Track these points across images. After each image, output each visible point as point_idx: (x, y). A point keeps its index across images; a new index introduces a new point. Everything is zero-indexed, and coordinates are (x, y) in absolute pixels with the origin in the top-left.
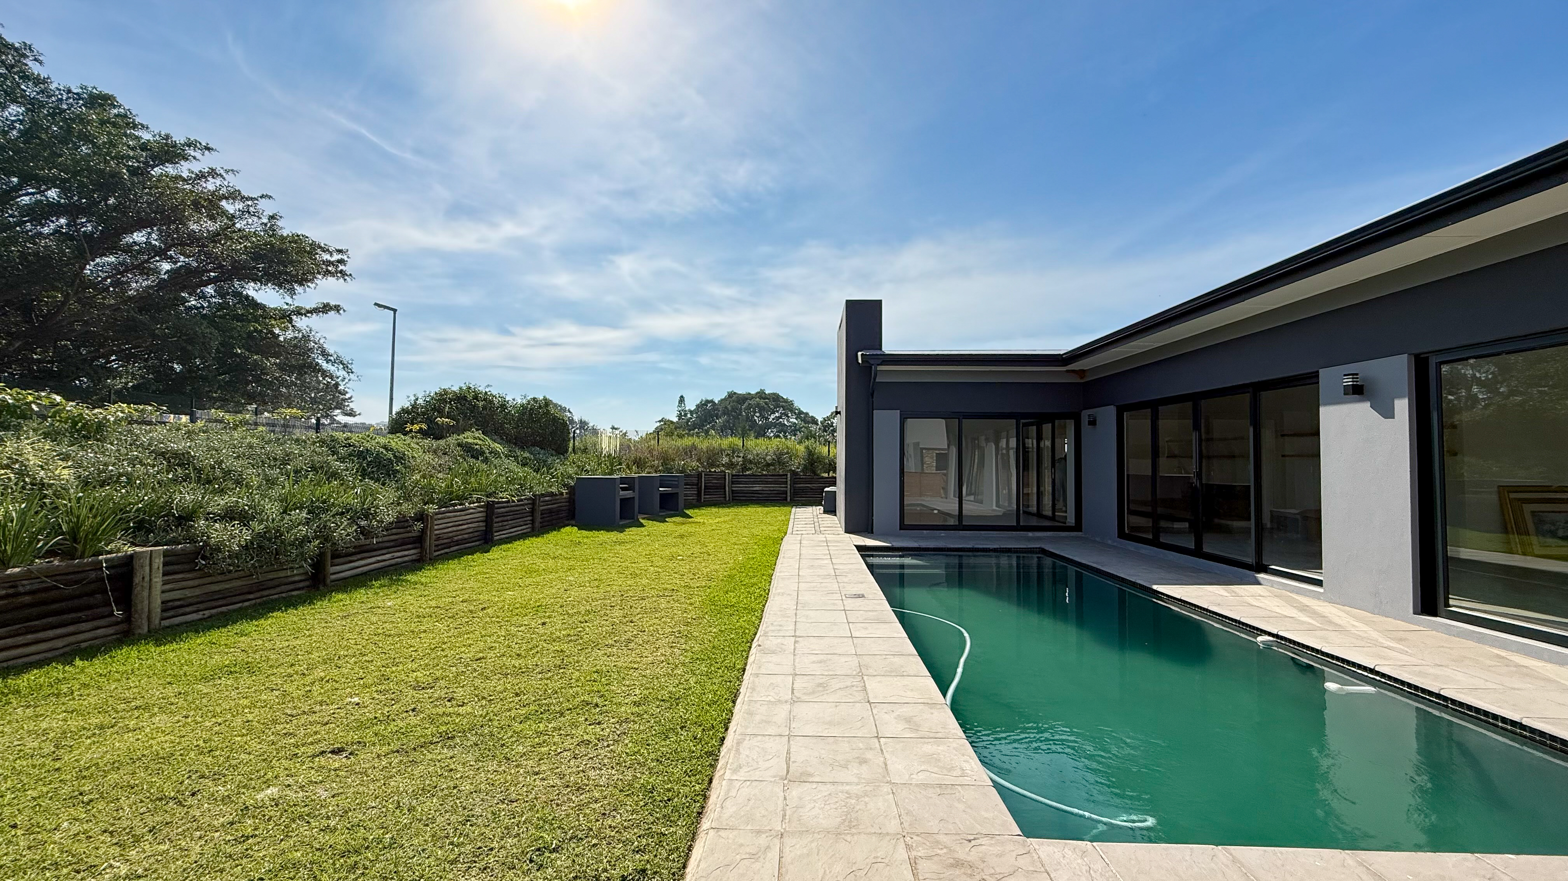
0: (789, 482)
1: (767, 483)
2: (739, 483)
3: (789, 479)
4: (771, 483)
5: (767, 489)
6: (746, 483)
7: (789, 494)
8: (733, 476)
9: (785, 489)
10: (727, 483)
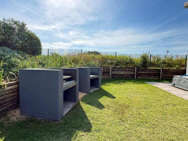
0: (136, 71)
1: (126, 71)
2: (115, 71)
3: (136, 70)
4: (128, 71)
5: (126, 73)
6: (118, 71)
7: (135, 76)
8: (113, 68)
9: (133, 74)
10: (110, 71)
